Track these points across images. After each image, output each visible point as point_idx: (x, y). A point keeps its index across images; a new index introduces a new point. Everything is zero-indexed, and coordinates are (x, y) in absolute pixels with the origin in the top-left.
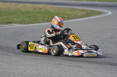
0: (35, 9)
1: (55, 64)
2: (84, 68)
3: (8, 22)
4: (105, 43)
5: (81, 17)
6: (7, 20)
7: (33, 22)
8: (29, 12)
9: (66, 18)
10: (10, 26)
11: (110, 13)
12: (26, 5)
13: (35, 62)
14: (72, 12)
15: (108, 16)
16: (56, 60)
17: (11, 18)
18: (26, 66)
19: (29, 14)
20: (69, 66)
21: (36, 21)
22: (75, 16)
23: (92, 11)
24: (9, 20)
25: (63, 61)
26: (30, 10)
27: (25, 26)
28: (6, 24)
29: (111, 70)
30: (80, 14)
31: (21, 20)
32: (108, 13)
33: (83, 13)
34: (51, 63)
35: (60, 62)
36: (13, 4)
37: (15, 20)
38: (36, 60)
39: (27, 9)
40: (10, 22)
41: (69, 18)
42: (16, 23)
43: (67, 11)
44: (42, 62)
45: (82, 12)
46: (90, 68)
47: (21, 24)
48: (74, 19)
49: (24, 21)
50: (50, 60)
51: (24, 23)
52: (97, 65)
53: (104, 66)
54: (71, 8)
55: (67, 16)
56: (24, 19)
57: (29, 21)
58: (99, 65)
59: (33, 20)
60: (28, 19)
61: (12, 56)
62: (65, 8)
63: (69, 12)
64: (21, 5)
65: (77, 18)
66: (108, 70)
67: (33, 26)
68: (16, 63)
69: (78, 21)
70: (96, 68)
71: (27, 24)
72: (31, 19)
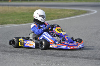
0: (29, 10)
1: (43, 60)
2: (71, 63)
3: (4, 23)
4: (91, 38)
5: (69, 16)
6: (3, 21)
7: (27, 22)
8: (23, 14)
9: (56, 18)
10: (5, 26)
11: (96, 12)
12: (22, 7)
13: (24, 59)
14: (61, 12)
15: (94, 14)
16: (44, 56)
17: (7, 19)
18: (15, 63)
19: (23, 15)
20: (56, 61)
21: (29, 21)
22: (64, 15)
23: (79, 10)
24: (5, 21)
25: (51, 57)
26: (25, 11)
27: (19, 26)
28: (2, 25)
29: (96, 64)
30: (69, 13)
31: (15, 20)
32: (94, 12)
33: (72, 13)
34: (39, 59)
35: (48, 58)
36: (10, 7)
37: (10, 21)
38: (25, 57)
39: (22, 11)
40: (5, 23)
41: (59, 17)
42: (11, 23)
43: (57, 11)
44: (30, 59)
45: (71, 11)
46: (76, 63)
47: (15, 24)
48: (64, 18)
49: (18, 21)
50: (39, 56)
51: (18, 23)
52: (83, 60)
53: (90, 60)
54: (61, 9)
55: (57, 16)
56: (18, 19)
57: (23, 21)
58: (85, 59)
59: (26, 20)
60: (22, 20)
61: (3, 53)
62: (56, 9)
63: (59, 12)
64: (17, 7)
65: (66, 17)
66: (93, 64)
67: (26, 25)
68: (5, 60)
69: (67, 19)
70: (82, 63)
71: (21, 24)
72: (25, 19)
